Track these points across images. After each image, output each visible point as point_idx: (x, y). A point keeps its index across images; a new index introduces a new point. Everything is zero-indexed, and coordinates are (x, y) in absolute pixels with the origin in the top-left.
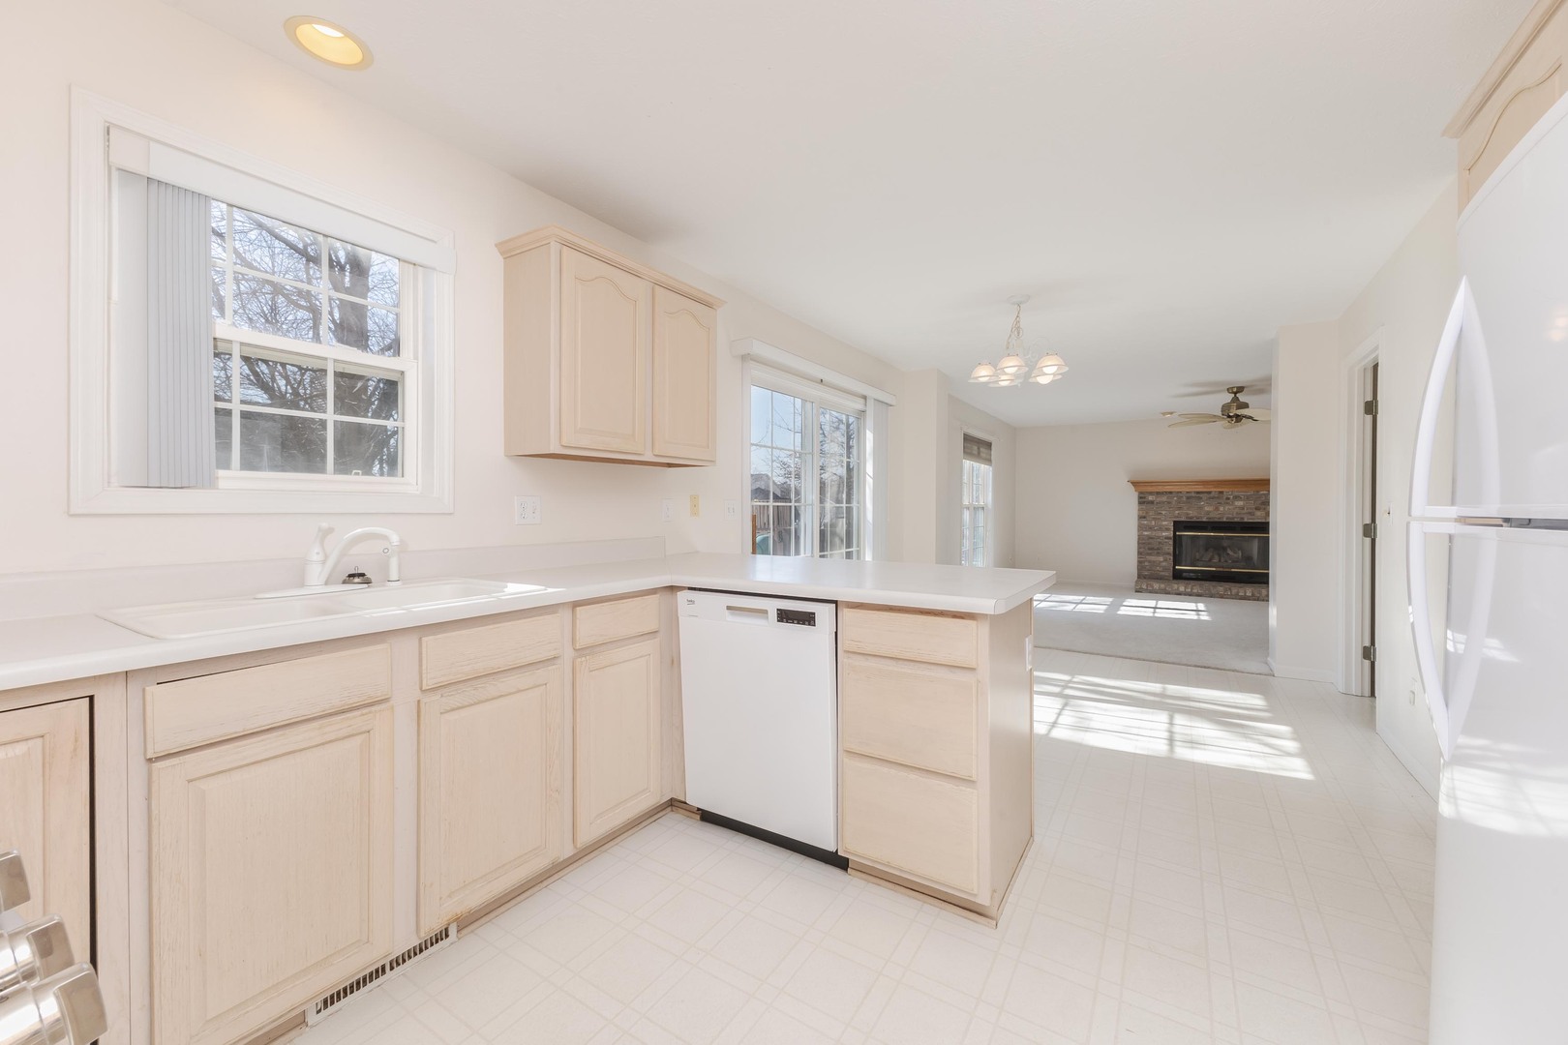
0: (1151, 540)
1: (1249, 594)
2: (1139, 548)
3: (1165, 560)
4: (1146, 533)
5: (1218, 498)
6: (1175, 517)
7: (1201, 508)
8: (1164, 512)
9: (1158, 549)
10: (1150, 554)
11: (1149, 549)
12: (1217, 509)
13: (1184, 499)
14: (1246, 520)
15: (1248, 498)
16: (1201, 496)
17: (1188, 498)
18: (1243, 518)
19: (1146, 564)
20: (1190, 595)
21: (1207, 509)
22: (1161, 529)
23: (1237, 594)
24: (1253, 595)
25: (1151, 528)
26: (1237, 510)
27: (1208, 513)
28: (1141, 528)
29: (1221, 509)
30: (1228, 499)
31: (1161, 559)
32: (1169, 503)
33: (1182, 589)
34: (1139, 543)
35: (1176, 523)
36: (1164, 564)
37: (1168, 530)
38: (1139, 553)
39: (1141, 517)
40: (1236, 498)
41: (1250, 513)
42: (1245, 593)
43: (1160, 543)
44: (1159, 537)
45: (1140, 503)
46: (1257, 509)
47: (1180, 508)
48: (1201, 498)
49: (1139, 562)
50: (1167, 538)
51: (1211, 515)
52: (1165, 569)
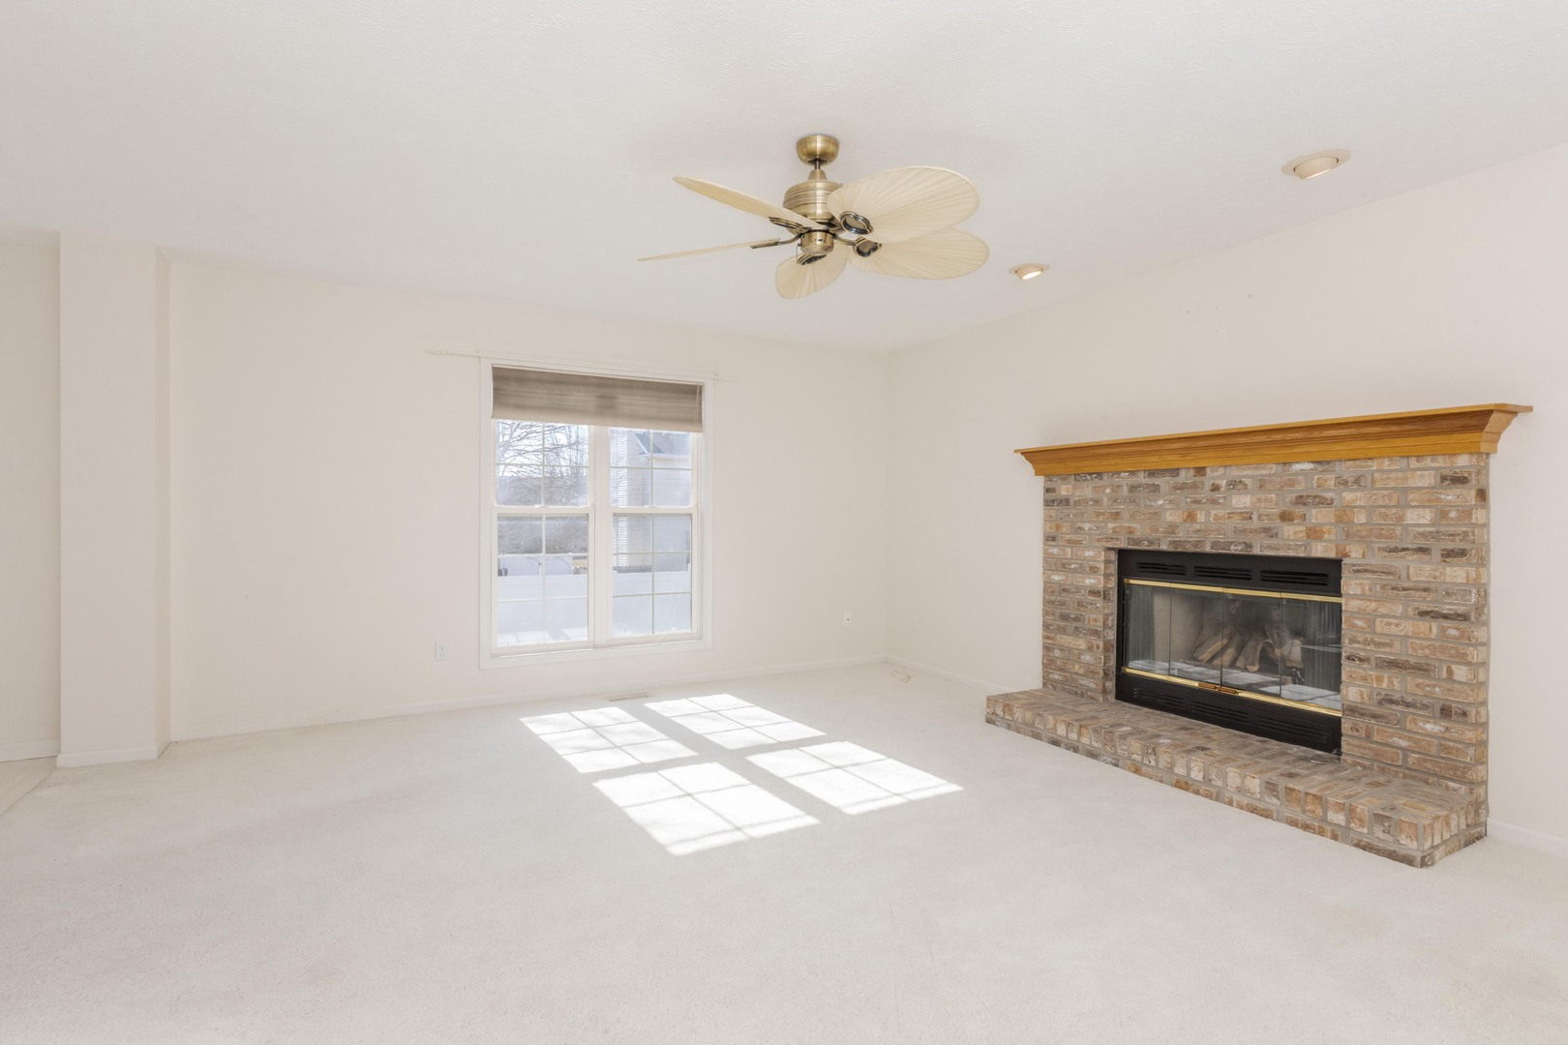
0: (1064, 597)
1: (1197, 775)
2: (1046, 613)
3: (1090, 649)
4: (1056, 578)
5: (1194, 486)
6: (1109, 539)
7: (1156, 514)
8: (1086, 526)
9: (1077, 619)
10: (1063, 630)
11: (1064, 617)
12: (1191, 517)
13: (1125, 491)
14: (1256, 551)
15: (1262, 484)
16: (1158, 481)
17: (1133, 488)
18: (1249, 546)
19: (1057, 653)
20: (1076, 750)
21: (1171, 517)
22: (1081, 570)
23: (1170, 769)
24: (1207, 780)
25: (1064, 567)
26: (1236, 521)
27: (1172, 529)
28: (1051, 564)
29: (1201, 517)
30: (1215, 488)
31: (1081, 643)
32: (1097, 502)
33: (1061, 730)
34: (1047, 602)
35: (1123, 555)
36: (1087, 658)
37: (1093, 570)
38: (1046, 626)
39: (1050, 539)
40: (1235, 485)
41: (1266, 530)
42: (1189, 769)
43: (1079, 603)
44: (1078, 590)
45: (1048, 503)
46: (1286, 517)
47: (1116, 516)
48: (1156, 488)
49: (1047, 648)
50: (1094, 592)
51: (1181, 535)
52: (1090, 673)
